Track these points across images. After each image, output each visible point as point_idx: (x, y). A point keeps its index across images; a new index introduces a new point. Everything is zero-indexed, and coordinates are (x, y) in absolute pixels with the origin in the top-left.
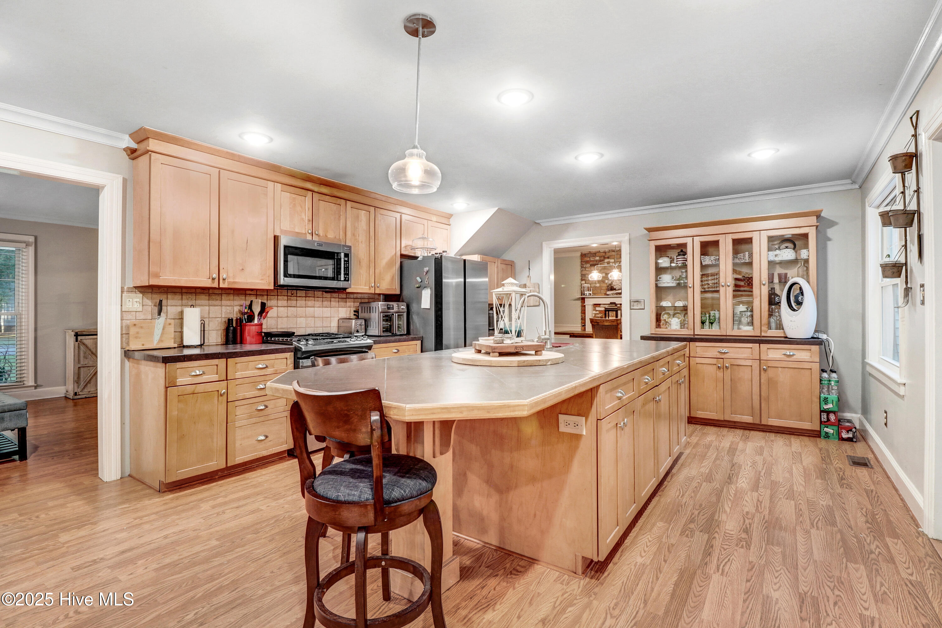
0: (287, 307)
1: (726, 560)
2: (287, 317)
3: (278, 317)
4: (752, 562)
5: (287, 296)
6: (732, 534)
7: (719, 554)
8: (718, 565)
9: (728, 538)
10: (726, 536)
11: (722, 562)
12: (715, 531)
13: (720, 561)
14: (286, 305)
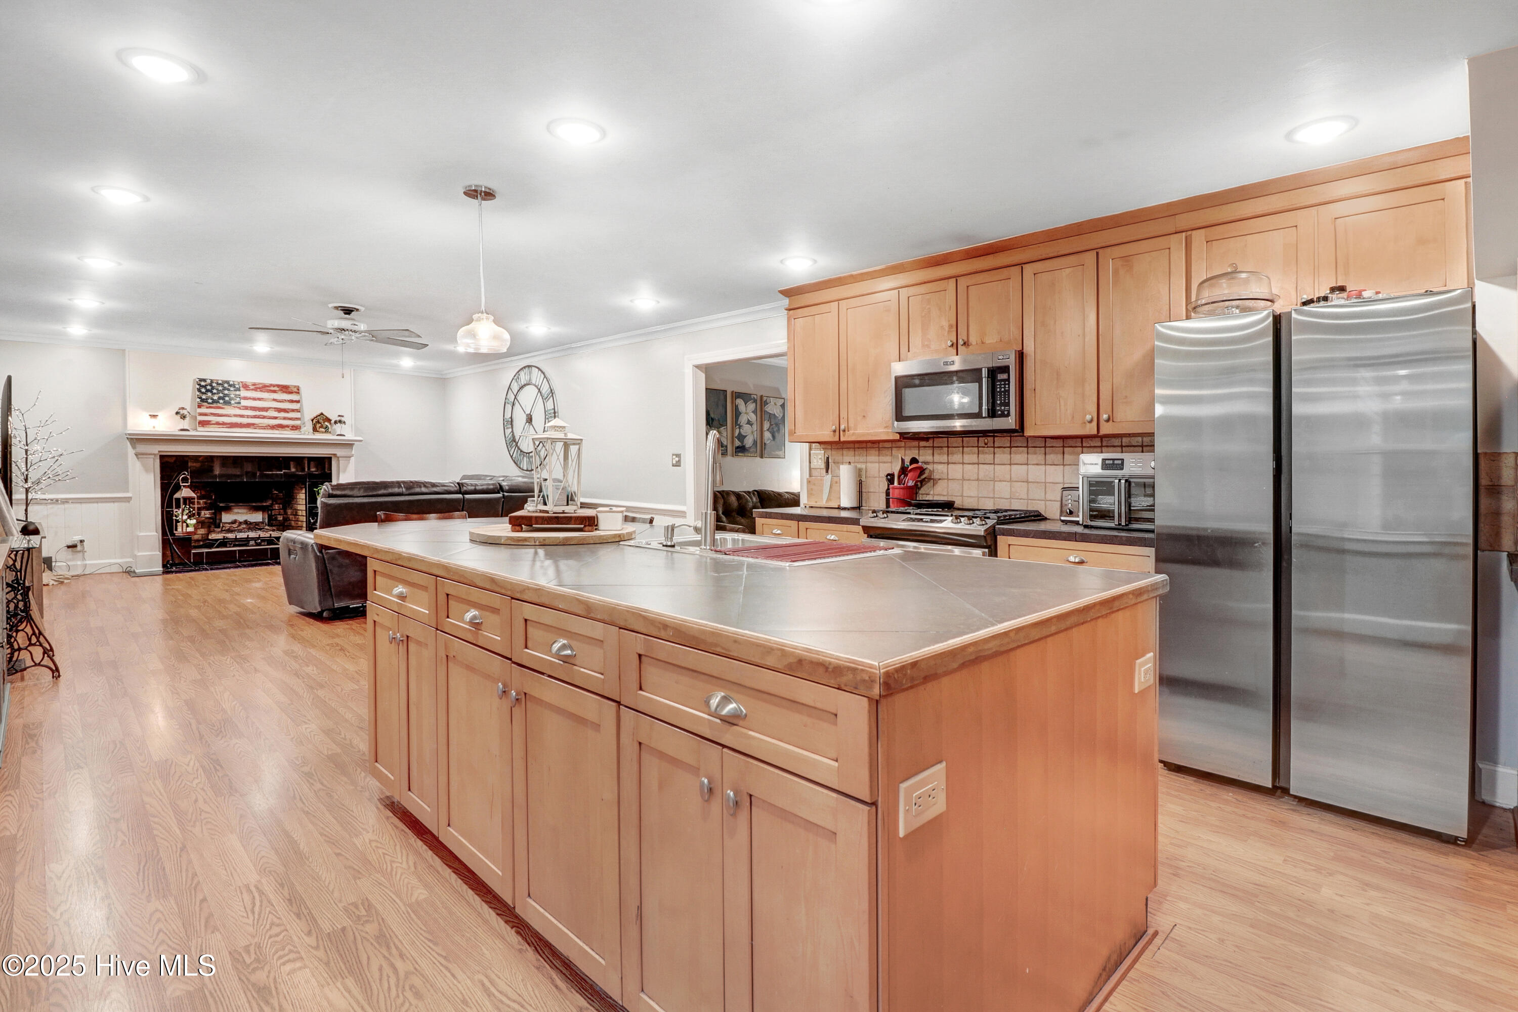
0: (978, 464)
1: (257, 909)
2: (978, 480)
3: (963, 479)
4: (213, 932)
5: (978, 447)
6: (284, 964)
7: (276, 912)
8: (263, 893)
9: (286, 951)
10: (291, 951)
11: (261, 901)
12: (321, 947)
13: (265, 902)
14: (976, 461)
